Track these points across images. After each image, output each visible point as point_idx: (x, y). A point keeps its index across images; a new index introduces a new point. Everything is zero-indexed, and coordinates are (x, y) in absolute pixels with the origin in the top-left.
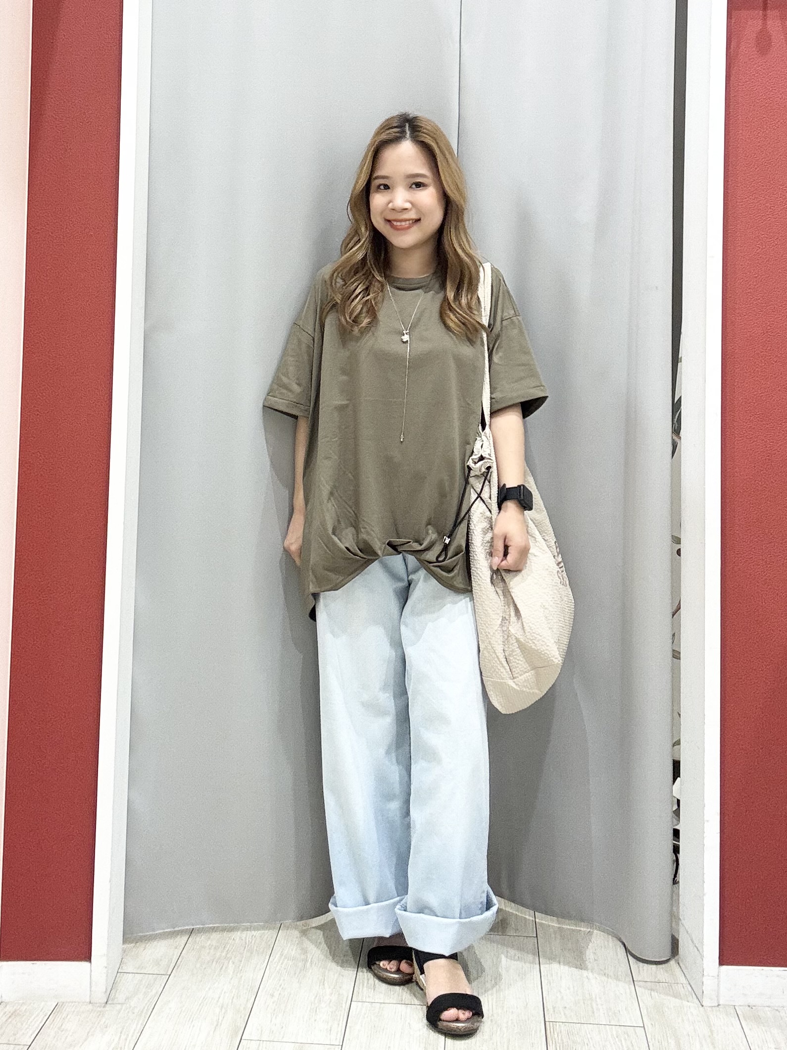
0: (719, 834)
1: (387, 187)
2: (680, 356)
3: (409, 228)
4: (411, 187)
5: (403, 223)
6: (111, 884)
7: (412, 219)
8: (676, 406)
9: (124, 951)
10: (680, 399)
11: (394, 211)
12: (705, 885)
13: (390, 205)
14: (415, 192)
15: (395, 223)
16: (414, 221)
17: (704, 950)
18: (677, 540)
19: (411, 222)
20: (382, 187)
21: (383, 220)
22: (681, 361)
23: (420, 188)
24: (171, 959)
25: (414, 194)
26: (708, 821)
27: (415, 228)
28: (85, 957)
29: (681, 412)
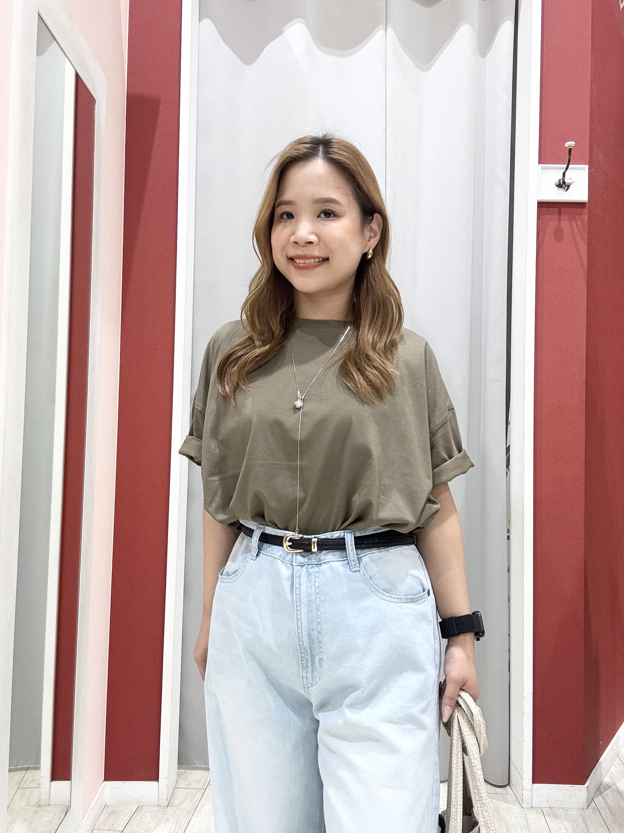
0: (532, 705)
1: (290, 216)
2: (509, 421)
3: (314, 267)
4: (319, 216)
5: (308, 261)
6: (171, 735)
7: (319, 258)
8: (508, 449)
9: (179, 775)
10: (509, 446)
11: (297, 245)
12: (524, 736)
13: (292, 239)
14: (323, 222)
15: (297, 261)
16: (321, 260)
17: (524, 774)
18: (508, 531)
19: (317, 260)
20: (285, 217)
21: (285, 258)
22: (510, 424)
23: (331, 218)
24: (207, 780)
25: (324, 225)
26: (526, 698)
27: (322, 269)
28: (155, 779)
29: (509, 454)
